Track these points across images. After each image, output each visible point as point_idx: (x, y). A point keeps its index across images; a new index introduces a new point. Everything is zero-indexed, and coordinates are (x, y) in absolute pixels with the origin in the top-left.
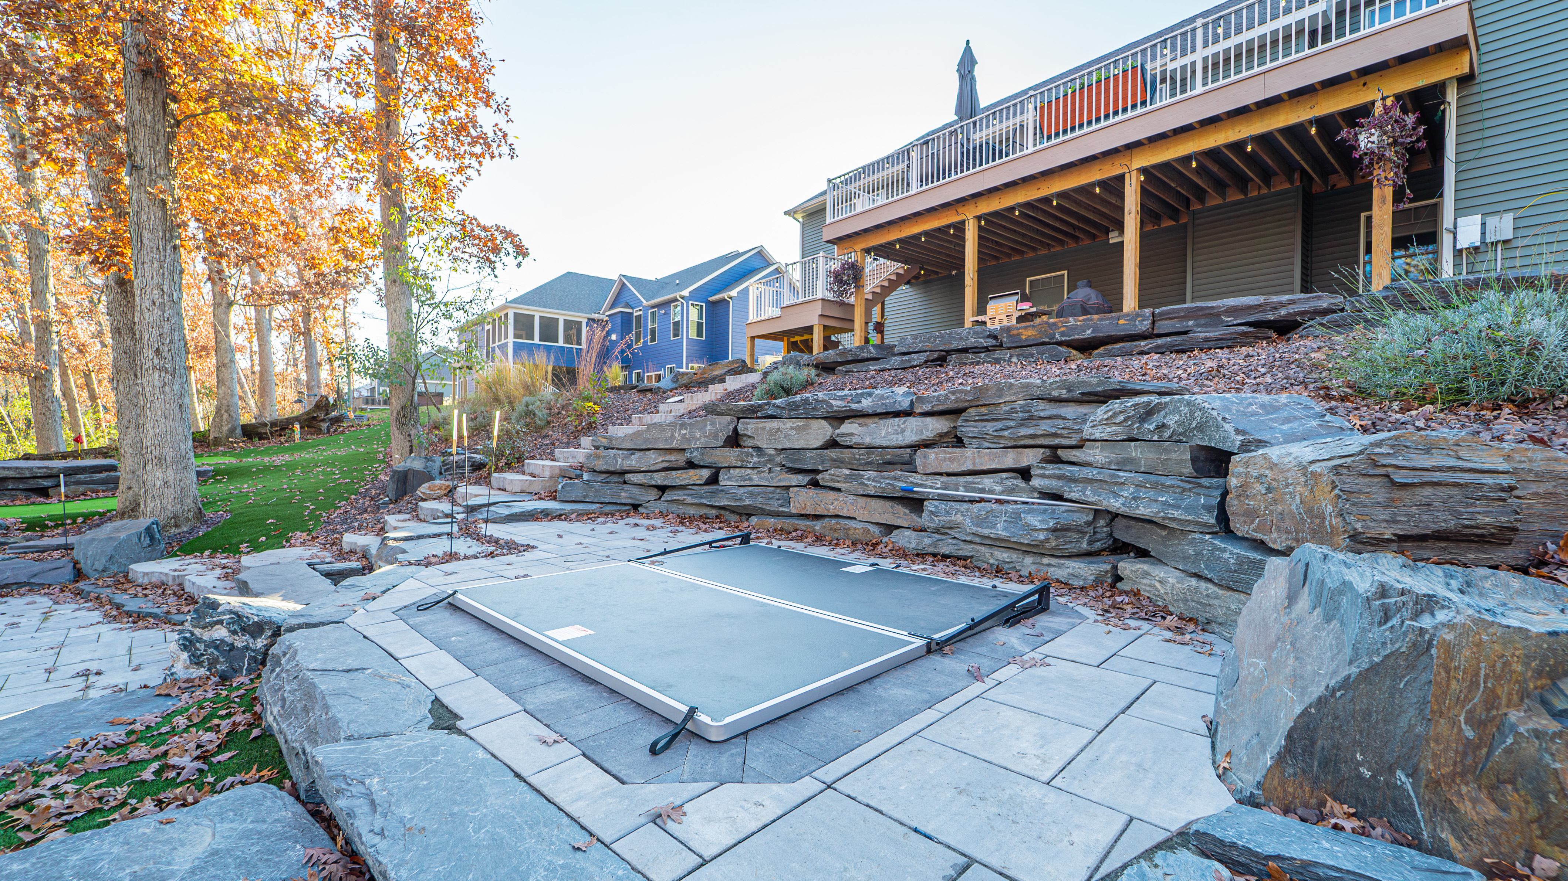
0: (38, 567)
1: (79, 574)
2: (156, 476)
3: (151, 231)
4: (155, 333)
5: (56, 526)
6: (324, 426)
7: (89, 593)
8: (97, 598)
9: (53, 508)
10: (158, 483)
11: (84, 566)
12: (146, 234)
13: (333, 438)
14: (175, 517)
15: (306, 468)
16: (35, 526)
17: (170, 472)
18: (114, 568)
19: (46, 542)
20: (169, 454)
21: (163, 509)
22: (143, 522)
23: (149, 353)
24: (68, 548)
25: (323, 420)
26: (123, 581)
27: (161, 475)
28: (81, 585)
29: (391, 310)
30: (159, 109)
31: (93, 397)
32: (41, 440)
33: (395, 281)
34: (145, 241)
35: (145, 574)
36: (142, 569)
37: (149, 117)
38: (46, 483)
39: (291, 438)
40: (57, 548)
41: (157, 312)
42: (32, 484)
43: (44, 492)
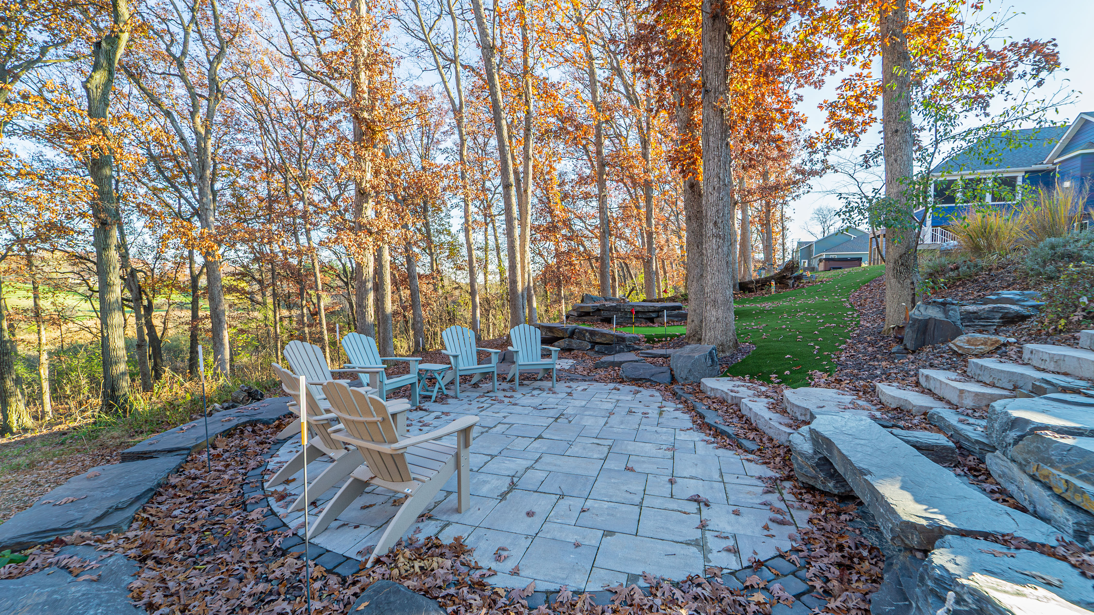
0: (654, 369)
1: (673, 380)
2: (712, 314)
3: (714, 136)
4: (714, 210)
5: (659, 341)
6: (791, 282)
7: (681, 396)
8: (685, 402)
9: (656, 330)
10: (713, 319)
11: (677, 373)
12: (711, 139)
13: (797, 291)
14: (722, 345)
15: (792, 312)
16: (650, 340)
17: (720, 311)
18: (691, 378)
19: (655, 351)
20: (720, 298)
21: (716, 338)
22: (707, 347)
23: (711, 225)
24: (666, 357)
25: (790, 278)
26: (698, 390)
27: (715, 313)
28: (675, 387)
29: (891, 160)
30: (722, 41)
31: (665, 273)
32: (648, 293)
33: (897, 131)
34: (711, 144)
35: (712, 389)
36: (710, 383)
37: (715, 50)
38: (653, 315)
39: (769, 291)
40: (661, 356)
41: (716, 194)
42: (648, 315)
43: (652, 320)
